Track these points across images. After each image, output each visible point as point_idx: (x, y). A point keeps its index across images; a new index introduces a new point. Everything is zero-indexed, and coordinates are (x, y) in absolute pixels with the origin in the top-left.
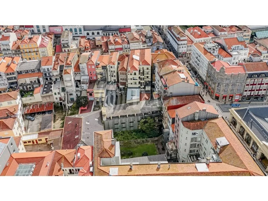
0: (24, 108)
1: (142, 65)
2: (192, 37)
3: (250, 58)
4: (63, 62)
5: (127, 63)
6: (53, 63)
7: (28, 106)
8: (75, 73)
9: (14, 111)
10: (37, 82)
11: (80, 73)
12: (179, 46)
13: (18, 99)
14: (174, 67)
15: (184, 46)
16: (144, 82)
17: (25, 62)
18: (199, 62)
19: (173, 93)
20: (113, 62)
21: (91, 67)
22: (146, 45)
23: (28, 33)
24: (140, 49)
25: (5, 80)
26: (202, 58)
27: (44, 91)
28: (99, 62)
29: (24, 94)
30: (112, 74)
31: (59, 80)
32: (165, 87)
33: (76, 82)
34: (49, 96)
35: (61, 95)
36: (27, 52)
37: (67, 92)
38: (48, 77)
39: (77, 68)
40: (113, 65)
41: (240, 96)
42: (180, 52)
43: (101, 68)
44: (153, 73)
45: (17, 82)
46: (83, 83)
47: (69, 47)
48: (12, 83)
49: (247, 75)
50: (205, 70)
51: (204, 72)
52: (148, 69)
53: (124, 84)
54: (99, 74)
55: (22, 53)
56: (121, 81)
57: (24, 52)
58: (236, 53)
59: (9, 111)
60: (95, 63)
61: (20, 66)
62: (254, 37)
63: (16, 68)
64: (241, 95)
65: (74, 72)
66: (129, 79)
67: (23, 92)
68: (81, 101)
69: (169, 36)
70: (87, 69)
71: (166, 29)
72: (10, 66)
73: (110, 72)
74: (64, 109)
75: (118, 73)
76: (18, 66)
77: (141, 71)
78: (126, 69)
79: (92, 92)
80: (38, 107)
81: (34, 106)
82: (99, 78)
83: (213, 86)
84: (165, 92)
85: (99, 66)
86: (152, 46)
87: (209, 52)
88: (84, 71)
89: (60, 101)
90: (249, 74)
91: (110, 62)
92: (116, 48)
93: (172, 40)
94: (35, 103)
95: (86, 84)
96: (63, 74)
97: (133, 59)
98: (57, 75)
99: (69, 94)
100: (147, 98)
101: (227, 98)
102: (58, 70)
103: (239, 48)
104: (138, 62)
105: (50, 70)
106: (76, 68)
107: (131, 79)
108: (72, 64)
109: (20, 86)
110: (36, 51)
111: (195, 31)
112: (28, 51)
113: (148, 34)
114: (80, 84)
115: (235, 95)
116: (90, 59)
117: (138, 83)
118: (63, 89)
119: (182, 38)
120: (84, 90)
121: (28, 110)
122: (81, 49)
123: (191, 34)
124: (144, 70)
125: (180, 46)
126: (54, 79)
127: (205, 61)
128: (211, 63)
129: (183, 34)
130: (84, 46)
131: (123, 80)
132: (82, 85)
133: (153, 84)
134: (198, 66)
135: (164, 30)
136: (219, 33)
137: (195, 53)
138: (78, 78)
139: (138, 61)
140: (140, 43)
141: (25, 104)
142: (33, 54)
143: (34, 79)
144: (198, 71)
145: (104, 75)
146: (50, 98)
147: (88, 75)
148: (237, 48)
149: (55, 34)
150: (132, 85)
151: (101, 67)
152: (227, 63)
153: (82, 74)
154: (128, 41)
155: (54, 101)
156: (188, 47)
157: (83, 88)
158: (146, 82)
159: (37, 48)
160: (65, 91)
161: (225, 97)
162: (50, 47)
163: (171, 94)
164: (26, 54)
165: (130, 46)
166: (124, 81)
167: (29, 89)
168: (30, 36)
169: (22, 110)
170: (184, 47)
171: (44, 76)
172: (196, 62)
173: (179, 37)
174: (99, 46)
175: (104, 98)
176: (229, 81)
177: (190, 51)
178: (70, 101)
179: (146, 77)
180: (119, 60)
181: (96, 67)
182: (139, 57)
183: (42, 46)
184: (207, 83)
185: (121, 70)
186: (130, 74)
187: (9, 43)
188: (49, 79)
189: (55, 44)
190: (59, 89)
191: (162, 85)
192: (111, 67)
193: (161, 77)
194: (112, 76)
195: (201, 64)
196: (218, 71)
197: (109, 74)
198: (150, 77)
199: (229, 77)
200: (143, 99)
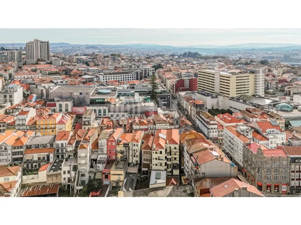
0: (22, 190)
1: (169, 143)
2: (222, 122)
3: (289, 141)
4: (81, 138)
5: (152, 141)
6: (70, 138)
7: (27, 188)
8: (92, 151)
9: (9, 188)
10: (46, 158)
11: (98, 151)
12: (209, 130)
13: (17, 176)
14: (206, 145)
15: (215, 130)
16: (171, 163)
17: (38, 136)
18: (233, 146)
19: (205, 174)
20: (137, 140)
21: (112, 144)
22: (173, 127)
23: (49, 111)
24: (167, 129)
25: (9, 154)
26: (235, 141)
27: (51, 169)
28: (121, 139)
29: (27, 173)
30: (134, 153)
31: (72, 157)
32: (196, 166)
33: (91, 161)
34: (56, 175)
35: (70, 175)
36: (43, 129)
37: (79, 172)
38: (60, 153)
39: (96, 145)
40: (136, 142)
41: (288, 187)
42: (211, 137)
43: (122, 146)
44: (181, 155)
45: (22, 158)
46: (100, 162)
47: (90, 125)
48: (17, 159)
49: (290, 159)
50: (241, 154)
51: (240, 157)
52: (175, 148)
53: (148, 166)
54: (119, 152)
55: (37, 129)
56: (145, 162)
57: (39, 128)
58: (272, 137)
59: (3, 186)
60: (116, 140)
61: (31, 140)
62: (289, 126)
63: (26, 142)
64: (288, 184)
65: (92, 149)
66: (154, 159)
67: (26, 171)
68: (93, 183)
69: (198, 122)
70: (106, 146)
71: (194, 115)
72: (21, 139)
73: (132, 151)
74: (71, 194)
75: (141, 151)
76: (29, 140)
77: (168, 151)
78: (151, 147)
79: (109, 174)
80: (40, 189)
81: (34, 187)
82: (118, 158)
83: (253, 173)
84: (196, 172)
85: (120, 144)
86: (180, 128)
87: (242, 135)
88: (103, 149)
89: (68, 182)
90: (291, 158)
91: (133, 139)
92: (141, 128)
93: (202, 125)
94: (37, 183)
95: (103, 163)
96: (78, 149)
97: (159, 137)
98: (71, 151)
99: (80, 174)
100: (175, 183)
101: (273, 189)
102: (74, 145)
103: (274, 132)
104: (165, 141)
105: (64, 146)
106: (94, 146)
107: (156, 159)
108: (91, 140)
109: (25, 163)
110: (53, 128)
111: (225, 116)
112: (44, 127)
113: (175, 116)
114: (96, 163)
115: (280, 184)
116: (111, 136)
117: (164, 164)
118: (75, 168)
119: (212, 122)
120: (99, 171)
121: (26, 192)
122: (103, 128)
123: (221, 119)
124: (171, 149)
125: (211, 130)
126: (66, 156)
127: (239, 143)
128: (247, 146)
129: (213, 118)
130: (106, 125)
131: (147, 160)
132: (98, 165)
133: (182, 169)
134: (232, 151)
135: (192, 116)
136: (251, 120)
137: (227, 136)
138: (94, 157)
139: (165, 139)
140: (167, 124)
141: (25, 184)
142: (48, 131)
143: (44, 155)
144: (233, 156)
145: (125, 154)
146: (56, 178)
147: (107, 154)
148: (272, 132)
149: (77, 115)
150: (156, 166)
151: (123, 144)
152: (264, 146)
153: (100, 152)
154: (154, 122)
155: (60, 182)
156: (219, 132)
157: (98, 168)
158: (174, 165)
159: (56, 124)
160: (77, 171)
161: (270, 186)
162: (69, 126)
163: (203, 175)
164: (42, 130)
165: (157, 127)
166: (148, 162)
167: (34, 167)
168: (50, 113)
169: (18, 192)
170: (215, 132)
171: (56, 152)
172: (230, 146)
173: (209, 121)
174: (123, 125)
175: (122, 181)
176: (270, 165)
177: (222, 136)
178: (80, 184)
179: (174, 159)
180: (143, 139)
181: (117, 145)
182: (166, 136)
183: (61, 122)
184: (245, 169)
185: (145, 148)
186: (155, 153)
187: (26, 118)
188: (60, 157)
189: (75, 124)
190: (70, 166)
191: (192, 164)
192: (134, 145)
193: (191, 155)
194: (134, 156)
195: (235, 148)
196: (256, 153)
197: (131, 154)
198: (178, 159)
199: (269, 160)
200: (170, 185)
